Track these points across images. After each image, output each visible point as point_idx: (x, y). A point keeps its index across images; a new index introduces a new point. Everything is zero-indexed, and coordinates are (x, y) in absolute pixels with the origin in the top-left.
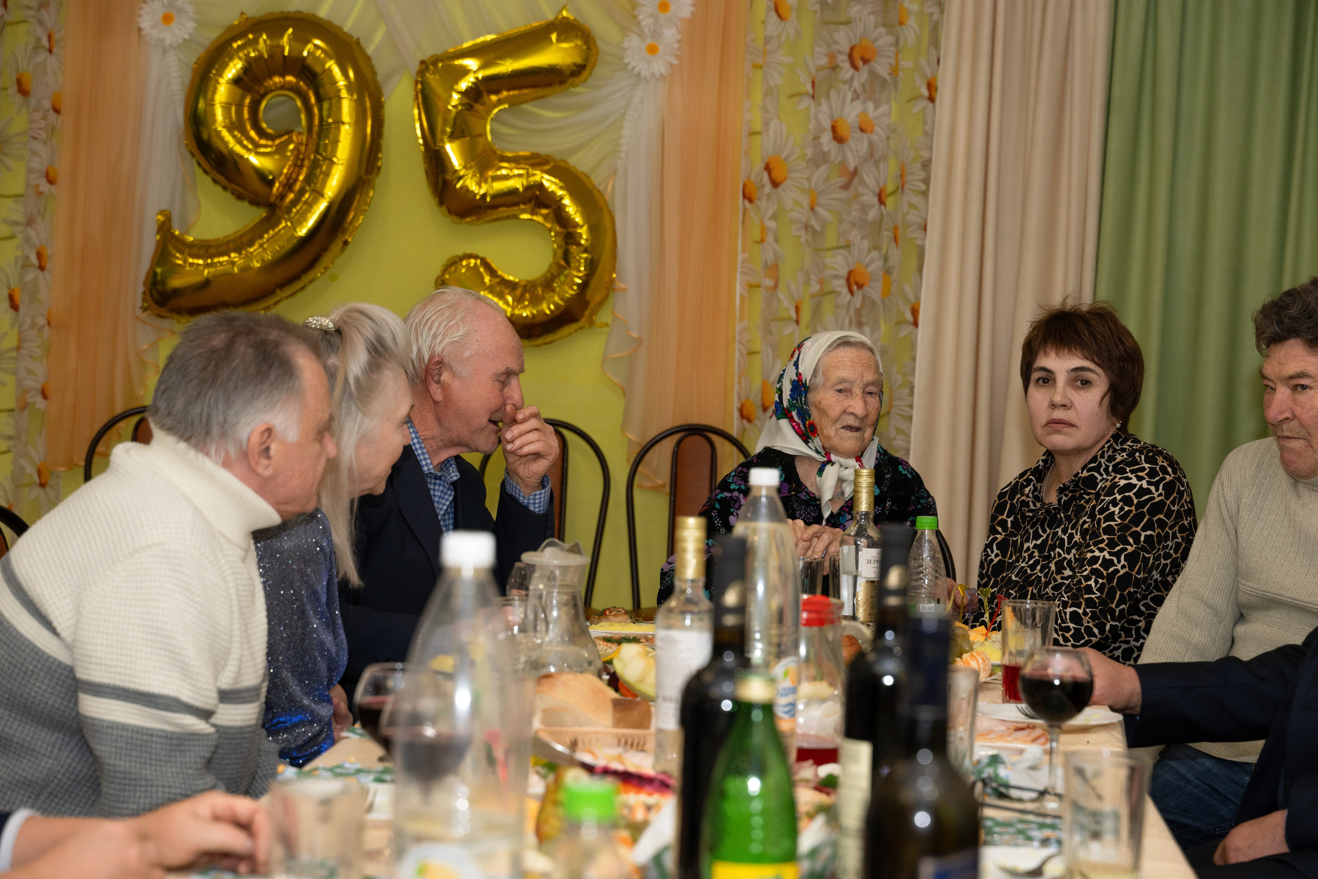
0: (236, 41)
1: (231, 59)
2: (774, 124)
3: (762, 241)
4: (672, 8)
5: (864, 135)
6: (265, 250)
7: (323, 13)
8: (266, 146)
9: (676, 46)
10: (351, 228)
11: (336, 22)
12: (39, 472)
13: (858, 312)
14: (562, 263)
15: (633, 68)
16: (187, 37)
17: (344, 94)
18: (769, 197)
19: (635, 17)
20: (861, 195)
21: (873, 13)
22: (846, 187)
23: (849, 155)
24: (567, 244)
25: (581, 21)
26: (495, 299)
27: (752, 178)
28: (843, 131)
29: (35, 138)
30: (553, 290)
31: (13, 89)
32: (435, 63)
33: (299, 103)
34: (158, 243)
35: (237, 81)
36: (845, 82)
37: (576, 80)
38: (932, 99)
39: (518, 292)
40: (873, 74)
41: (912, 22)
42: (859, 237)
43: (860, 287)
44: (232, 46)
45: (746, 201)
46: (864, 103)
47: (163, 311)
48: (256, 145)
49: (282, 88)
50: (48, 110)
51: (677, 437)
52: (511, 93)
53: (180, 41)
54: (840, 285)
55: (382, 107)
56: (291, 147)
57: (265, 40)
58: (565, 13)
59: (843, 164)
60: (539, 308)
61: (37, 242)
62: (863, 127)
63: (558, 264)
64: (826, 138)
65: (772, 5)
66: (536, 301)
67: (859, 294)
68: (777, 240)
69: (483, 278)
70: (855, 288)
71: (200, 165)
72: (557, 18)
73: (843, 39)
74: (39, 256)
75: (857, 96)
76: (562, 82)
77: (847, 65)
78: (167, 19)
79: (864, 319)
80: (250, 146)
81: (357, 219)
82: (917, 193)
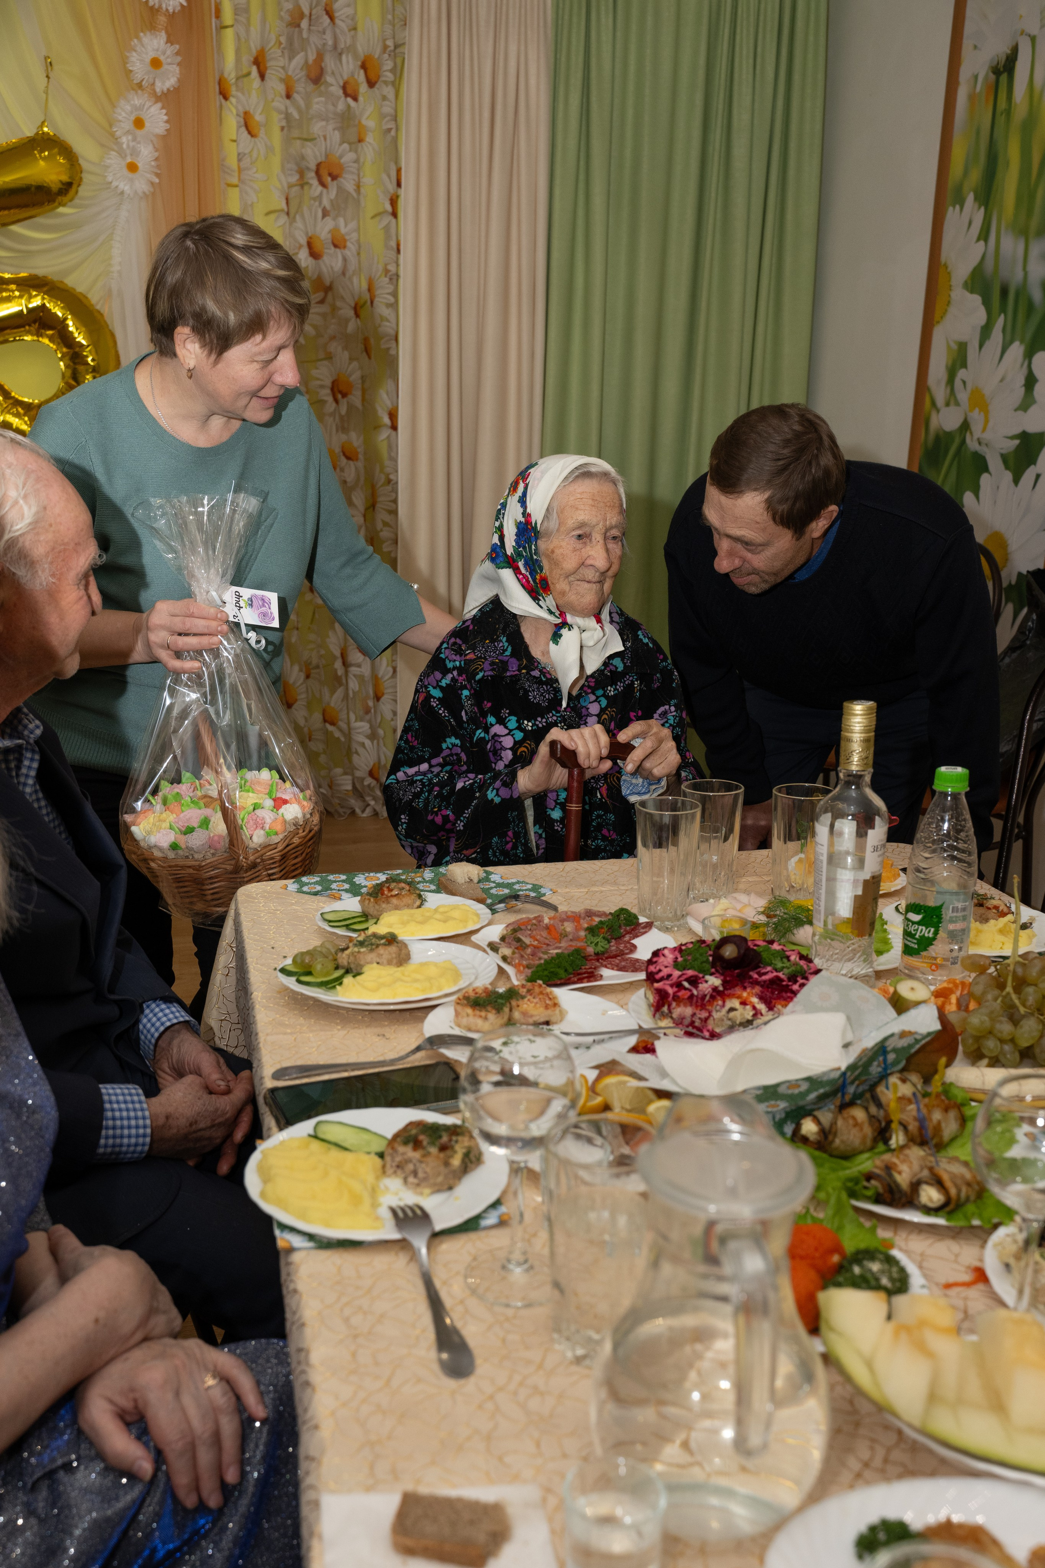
4: (147, 124)
5: (338, 250)
9: (155, 163)
13: (343, 418)
15: (116, 187)
19: (113, 134)
20: (339, 308)
21: (336, 129)
22: (321, 301)
23: (325, 270)
25: (61, 137)
28: (317, 247)
36: (315, 199)
37: (64, 199)
38: (395, 215)
40: (340, 191)
41: (370, 139)
42: (340, 348)
43: (344, 395)
46: (334, 219)
54: (326, 394)
58: (45, 129)
59: (320, 278)
62: (336, 242)
64: (303, 254)
65: (242, 120)
67: (344, 403)
72: (38, 133)
73: (309, 156)
75: (325, 214)
76: (51, 201)
77: (315, 182)
79: (348, 425)
82: (389, 305)
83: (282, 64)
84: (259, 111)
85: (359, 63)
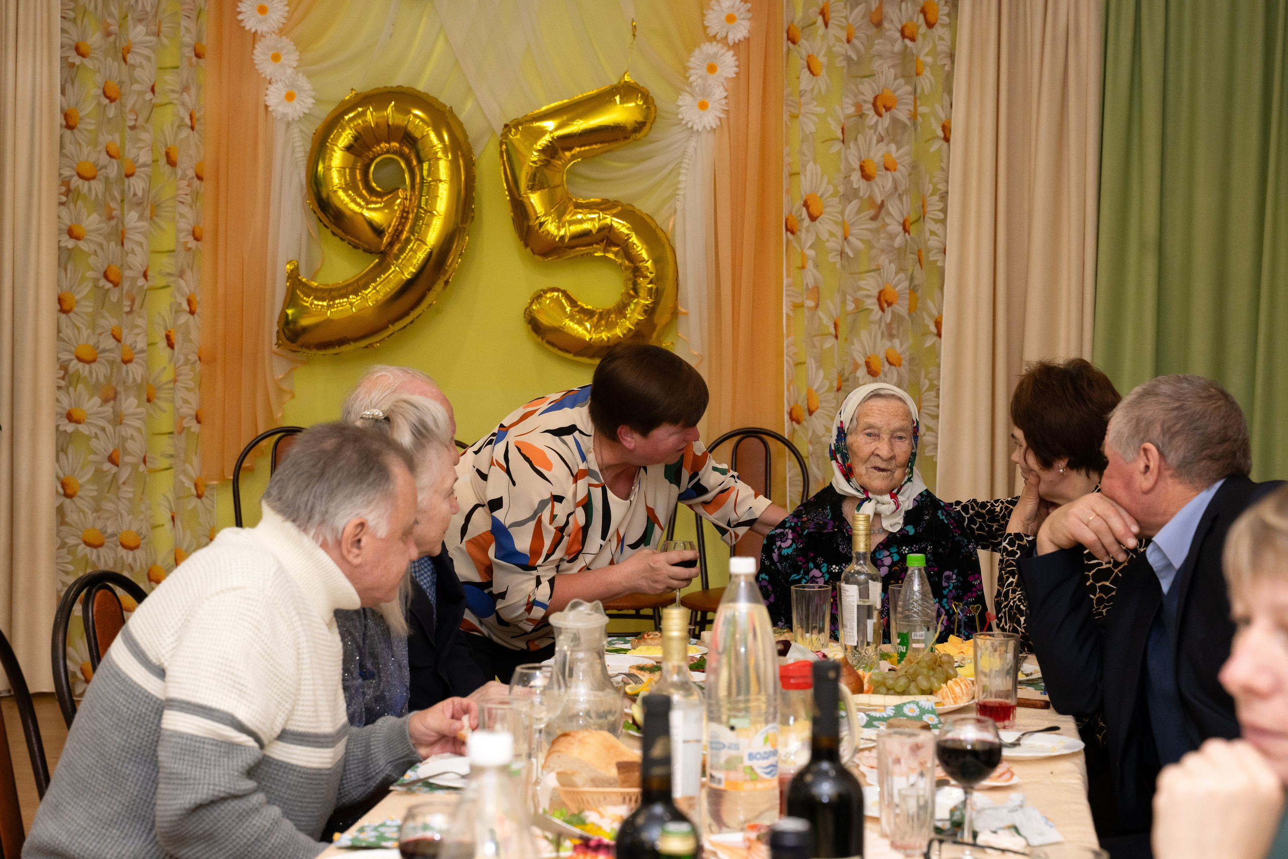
0: (347, 114)
1: (344, 130)
2: (810, 166)
3: (803, 268)
4: (719, 70)
5: (888, 173)
6: (378, 292)
7: (421, 87)
8: (376, 203)
9: (724, 102)
10: (450, 270)
11: (431, 94)
12: (196, 485)
13: (889, 326)
14: (632, 292)
15: (687, 123)
16: (307, 111)
17: (440, 155)
18: (808, 231)
19: (688, 78)
20: (887, 225)
21: (893, 66)
22: (874, 218)
23: (876, 190)
24: (635, 276)
25: (641, 85)
26: (576, 326)
27: (794, 213)
28: (870, 170)
29: (182, 203)
30: (625, 317)
31: (163, 160)
32: (516, 127)
33: (403, 165)
34: (288, 288)
35: (349, 149)
36: (871, 127)
37: (638, 136)
38: (947, 139)
39: (595, 319)
40: (895, 120)
41: (927, 72)
42: (887, 261)
43: (889, 304)
44: (343, 118)
45: (789, 233)
46: (888, 144)
47: (294, 346)
48: (368, 202)
49: (388, 152)
50: (193, 178)
51: (736, 439)
52: (583, 149)
53: (301, 115)
54: (872, 303)
55: (474, 165)
56: (398, 201)
57: (371, 113)
58: (627, 78)
59: (871, 198)
60: (614, 332)
61: (186, 290)
62: (887, 166)
63: (628, 294)
64: (856, 176)
65: (805, 64)
66: (610, 326)
67: (888, 311)
68: (816, 266)
69: (565, 308)
70: (885, 305)
71: (321, 221)
72: (620, 82)
73: (868, 91)
74: (189, 302)
75: (881, 140)
76: (626, 138)
77: (872, 113)
78: (290, 97)
79: (894, 332)
80: (363, 203)
81: (454, 261)
82: (936, 221)
83: (844, 15)
84: (823, 53)
85: (919, 9)
